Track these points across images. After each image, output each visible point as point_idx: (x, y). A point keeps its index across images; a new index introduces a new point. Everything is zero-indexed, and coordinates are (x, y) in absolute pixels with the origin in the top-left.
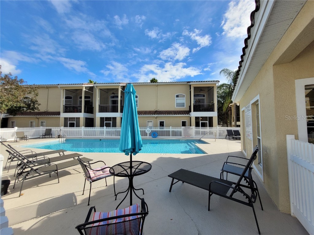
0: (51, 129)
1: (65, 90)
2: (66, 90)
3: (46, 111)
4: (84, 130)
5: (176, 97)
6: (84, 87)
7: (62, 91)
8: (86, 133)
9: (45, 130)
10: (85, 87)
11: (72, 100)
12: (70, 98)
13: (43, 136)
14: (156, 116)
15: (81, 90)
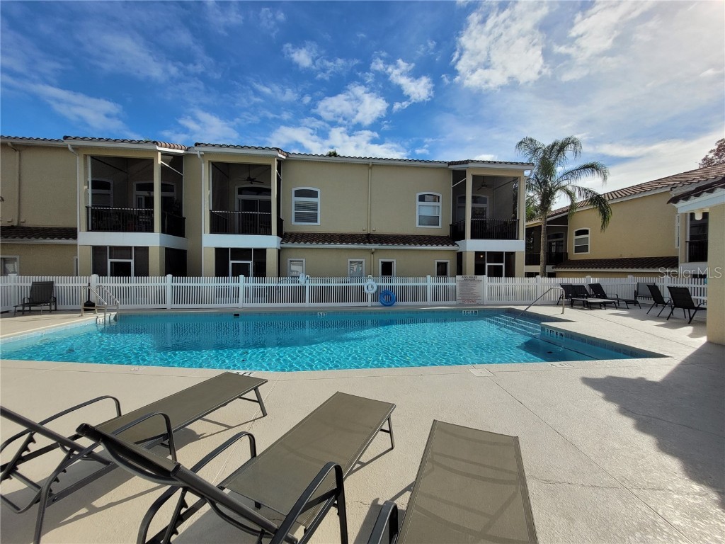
0: (52, 283)
1: (89, 159)
2: (93, 157)
3: (15, 224)
4: (174, 284)
5: (420, 201)
6: (159, 154)
7: (79, 161)
8: (179, 295)
9: (30, 285)
10: (164, 154)
11: (111, 192)
12: (105, 186)
13: (24, 305)
14: (373, 246)
15: (150, 162)
